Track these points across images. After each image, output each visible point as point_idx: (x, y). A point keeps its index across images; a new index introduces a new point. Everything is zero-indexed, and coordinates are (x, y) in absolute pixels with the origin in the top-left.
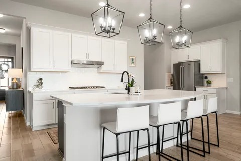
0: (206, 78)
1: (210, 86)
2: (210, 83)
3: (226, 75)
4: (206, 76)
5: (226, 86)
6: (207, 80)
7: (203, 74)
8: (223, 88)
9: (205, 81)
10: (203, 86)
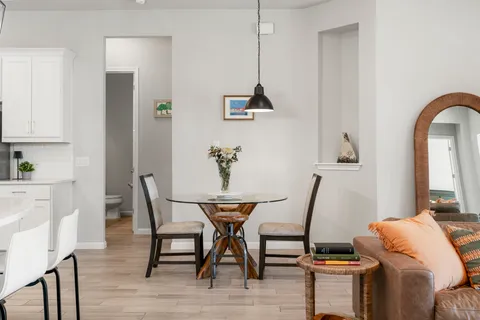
0: (18, 155)
1: (30, 179)
2: (31, 170)
3: (71, 146)
4: (17, 149)
5: (70, 176)
6: (21, 161)
7: (8, 145)
8: (64, 183)
9: (14, 164)
10: (8, 179)
